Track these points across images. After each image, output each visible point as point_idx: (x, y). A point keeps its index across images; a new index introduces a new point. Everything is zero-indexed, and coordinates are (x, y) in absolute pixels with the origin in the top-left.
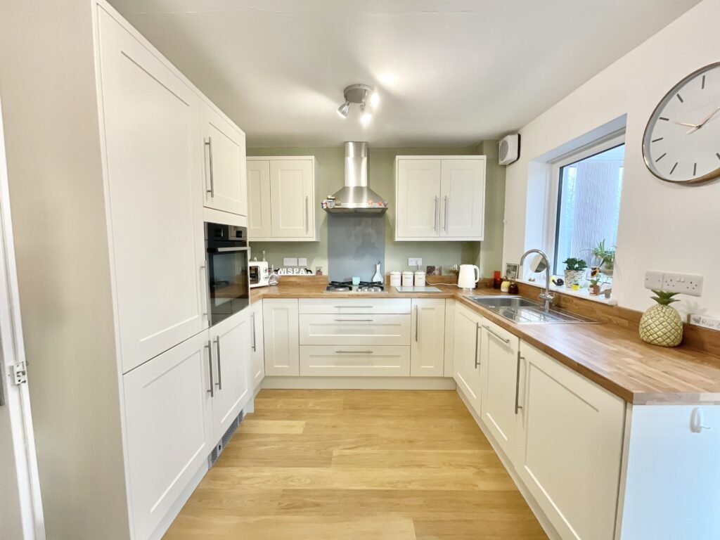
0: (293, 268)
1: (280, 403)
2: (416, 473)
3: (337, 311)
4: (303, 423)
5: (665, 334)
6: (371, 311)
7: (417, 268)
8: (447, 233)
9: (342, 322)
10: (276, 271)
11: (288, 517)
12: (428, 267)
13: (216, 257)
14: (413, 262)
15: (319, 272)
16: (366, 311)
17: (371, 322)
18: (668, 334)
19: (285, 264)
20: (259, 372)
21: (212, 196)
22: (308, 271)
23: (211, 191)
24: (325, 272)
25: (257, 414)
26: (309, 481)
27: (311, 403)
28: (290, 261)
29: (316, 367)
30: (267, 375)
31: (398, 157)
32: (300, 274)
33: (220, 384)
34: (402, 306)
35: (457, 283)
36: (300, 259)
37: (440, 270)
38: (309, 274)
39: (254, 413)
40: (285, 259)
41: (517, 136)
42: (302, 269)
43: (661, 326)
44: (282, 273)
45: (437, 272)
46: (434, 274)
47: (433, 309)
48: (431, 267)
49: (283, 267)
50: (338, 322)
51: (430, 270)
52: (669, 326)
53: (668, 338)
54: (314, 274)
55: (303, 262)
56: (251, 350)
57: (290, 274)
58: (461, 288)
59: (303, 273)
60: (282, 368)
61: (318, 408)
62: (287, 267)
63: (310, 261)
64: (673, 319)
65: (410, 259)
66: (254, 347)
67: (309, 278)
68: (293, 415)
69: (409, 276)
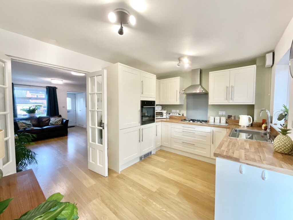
0: (175, 113)
1: (163, 154)
2: (191, 183)
3: (183, 128)
4: (166, 160)
5: (279, 147)
6: (195, 130)
7: (223, 116)
8: (233, 101)
9: (185, 132)
10: (169, 114)
11: (150, 175)
12: (228, 115)
13: (143, 109)
14: (221, 113)
15: (183, 115)
16: (193, 129)
17: (195, 134)
18: (281, 147)
19: (172, 112)
20: (159, 143)
21: (143, 94)
22: (179, 114)
23: (142, 93)
24: (185, 115)
25: (156, 154)
26: (159, 172)
27: (172, 156)
28: (173, 111)
29: (176, 146)
30: (162, 145)
31: (210, 72)
32: (177, 115)
33: (142, 140)
34: (206, 129)
35: (239, 123)
36: (177, 110)
37: (235, 117)
38: (180, 115)
39: (155, 154)
40: (172, 110)
41: (272, 54)
42: (177, 114)
43: (277, 143)
44: (171, 114)
45: (233, 118)
46: (231, 119)
47: (221, 132)
48: (230, 116)
49: (172, 113)
50: (183, 132)
51: (229, 117)
52: (281, 144)
53: (280, 149)
54: (181, 115)
55: (178, 111)
56: (156, 136)
57: (174, 115)
58: (240, 126)
59: (178, 115)
60: (166, 144)
61: (173, 158)
62: (173, 113)
63: (180, 111)
64: (283, 141)
65: (219, 112)
66: (157, 135)
67: (179, 117)
68: (165, 157)
69: (223, 119)
